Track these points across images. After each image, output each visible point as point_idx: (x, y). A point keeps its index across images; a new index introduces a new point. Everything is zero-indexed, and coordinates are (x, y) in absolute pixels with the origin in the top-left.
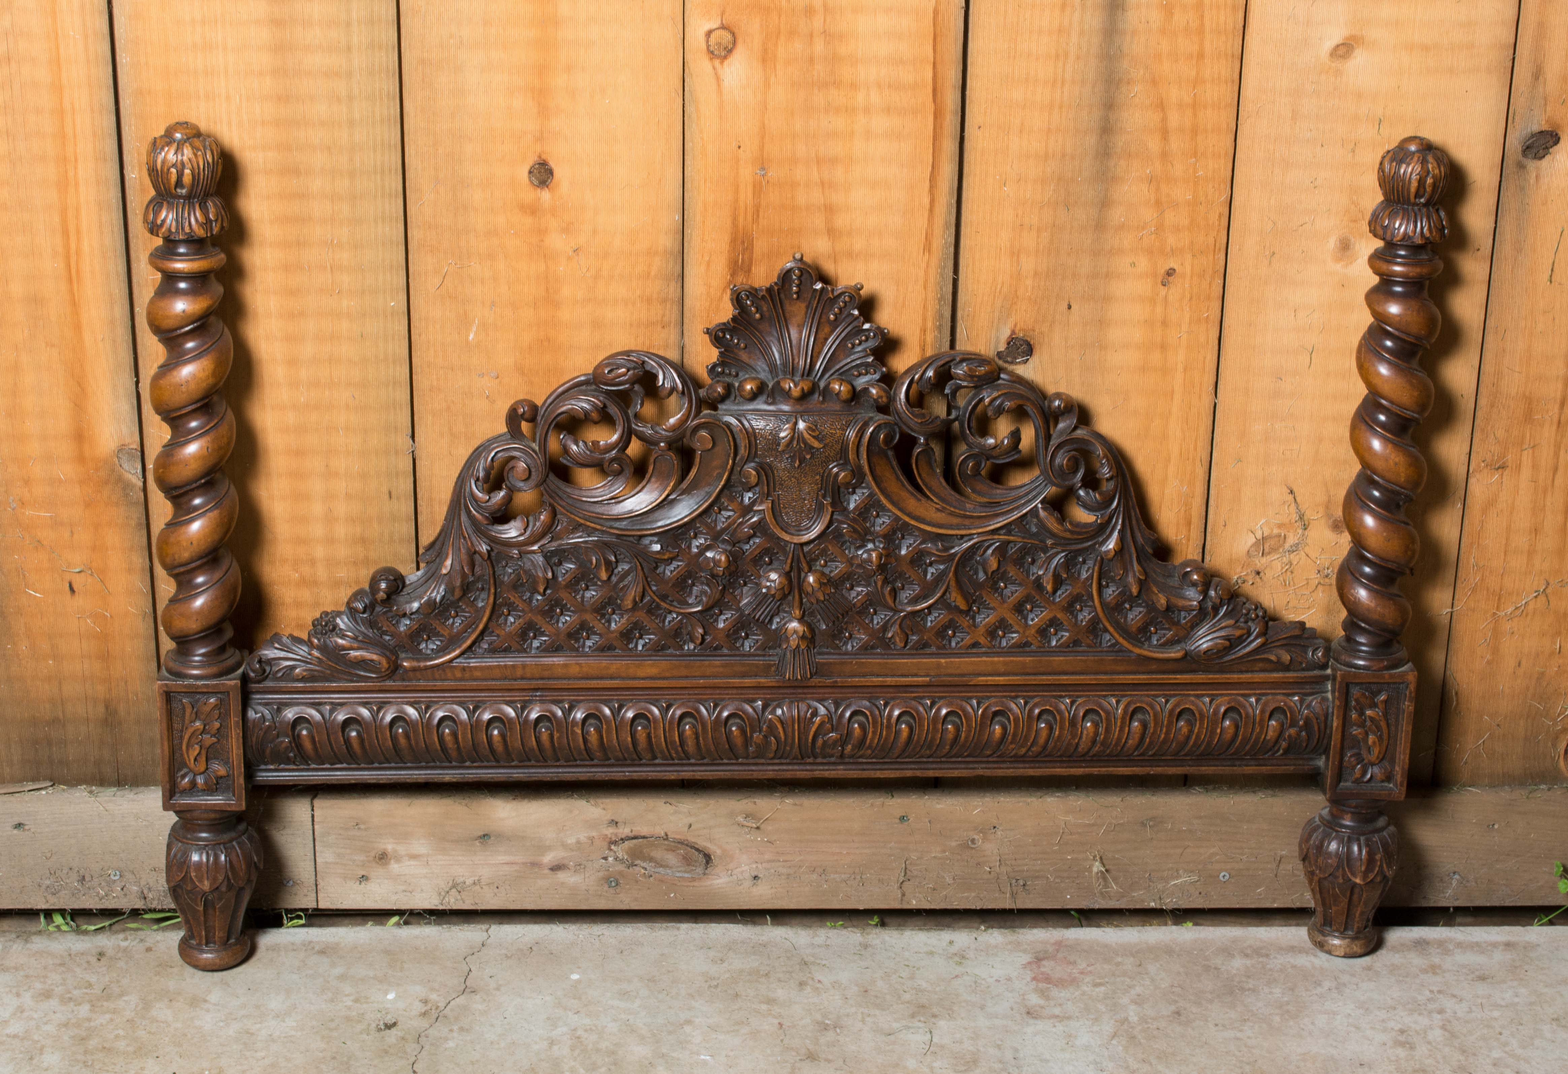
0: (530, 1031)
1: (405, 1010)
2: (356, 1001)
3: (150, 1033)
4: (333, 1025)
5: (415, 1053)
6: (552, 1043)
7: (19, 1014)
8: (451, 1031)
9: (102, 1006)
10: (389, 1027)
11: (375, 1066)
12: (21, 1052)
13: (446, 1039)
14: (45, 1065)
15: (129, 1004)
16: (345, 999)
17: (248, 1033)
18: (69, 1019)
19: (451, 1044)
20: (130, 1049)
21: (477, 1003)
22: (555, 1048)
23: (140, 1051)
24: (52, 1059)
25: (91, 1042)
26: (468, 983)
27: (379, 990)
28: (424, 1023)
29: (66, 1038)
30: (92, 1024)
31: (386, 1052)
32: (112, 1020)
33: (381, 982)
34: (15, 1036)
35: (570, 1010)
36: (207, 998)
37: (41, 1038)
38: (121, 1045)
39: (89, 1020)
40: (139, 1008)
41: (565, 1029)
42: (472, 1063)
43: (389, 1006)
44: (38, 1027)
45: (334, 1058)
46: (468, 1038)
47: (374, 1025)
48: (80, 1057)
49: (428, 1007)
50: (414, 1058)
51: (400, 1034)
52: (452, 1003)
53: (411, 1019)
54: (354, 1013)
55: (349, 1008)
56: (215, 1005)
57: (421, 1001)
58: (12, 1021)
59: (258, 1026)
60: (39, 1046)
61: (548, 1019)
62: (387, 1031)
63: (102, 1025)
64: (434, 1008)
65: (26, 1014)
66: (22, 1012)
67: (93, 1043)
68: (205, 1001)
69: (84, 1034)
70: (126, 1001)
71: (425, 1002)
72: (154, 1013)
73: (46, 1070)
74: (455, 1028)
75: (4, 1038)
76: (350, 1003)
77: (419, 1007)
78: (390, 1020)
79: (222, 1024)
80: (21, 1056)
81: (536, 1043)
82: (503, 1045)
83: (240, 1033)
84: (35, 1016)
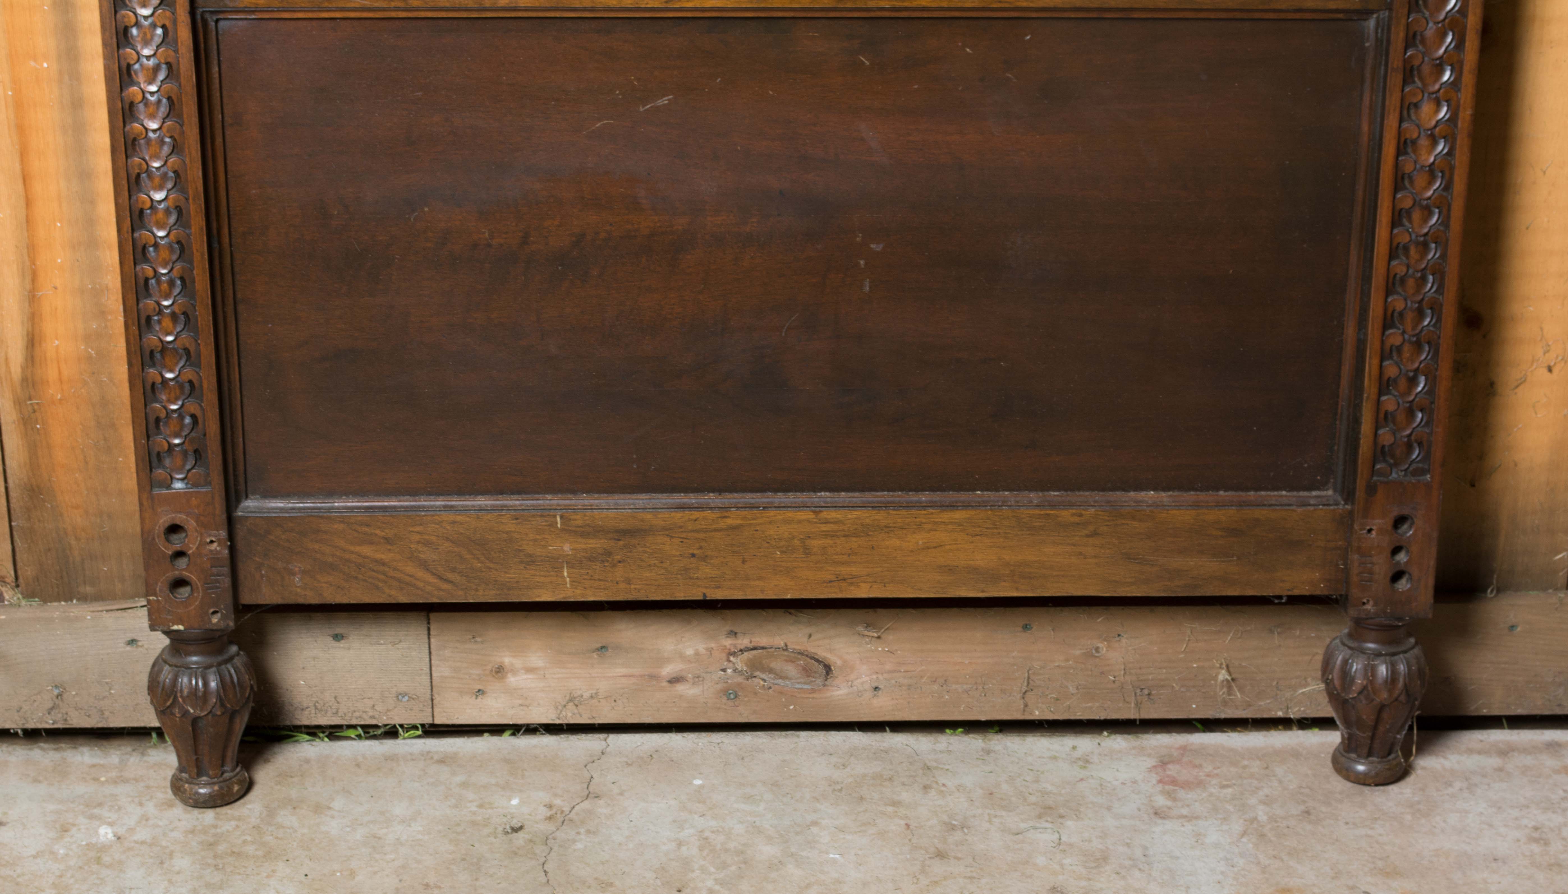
0: (657, 832)
1: (530, 815)
2: (481, 806)
3: (277, 838)
4: (459, 829)
5: (544, 854)
6: (680, 844)
7: (144, 822)
8: (578, 833)
9: (227, 814)
10: (516, 830)
11: (506, 867)
12: (151, 857)
13: (574, 841)
14: (177, 868)
15: (254, 811)
16: (469, 805)
17: (375, 837)
18: (195, 826)
19: (579, 846)
20: (260, 853)
21: (601, 808)
22: (684, 848)
23: (269, 855)
24: (182, 863)
25: (220, 847)
26: (591, 789)
27: (503, 796)
28: (550, 827)
29: (194, 844)
30: (219, 831)
31: (516, 854)
32: (237, 827)
33: (503, 788)
34: (143, 843)
35: (696, 813)
36: (331, 805)
37: (169, 844)
38: (250, 849)
39: (215, 827)
40: (263, 816)
41: (692, 831)
42: (602, 863)
43: (513, 811)
44: (164, 834)
45: (464, 859)
46: (596, 840)
47: (500, 829)
48: (210, 861)
49: (554, 811)
50: (543, 859)
51: (527, 836)
52: (577, 808)
53: (537, 823)
54: (479, 818)
55: (474, 813)
56: (339, 811)
57: (545, 806)
58: (138, 829)
59: (385, 831)
60: (167, 851)
61: (674, 821)
62: (515, 834)
63: (228, 831)
64: (559, 812)
65: (151, 822)
66: (147, 820)
67: (222, 848)
68: (329, 808)
69: (212, 840)
70: (250, 809)
71: (550, 807)
72: (279, 819)
73: (178, 873)
74: (582, 830)
75: (133, 845)
76: (474, 809)
77: (544, 812)
78: (516, 823)
79: (348, 829)
80: (151, 860)
81: (664, 844)
82: (631, 846)
83: (367, 837)
84: (161, 823)
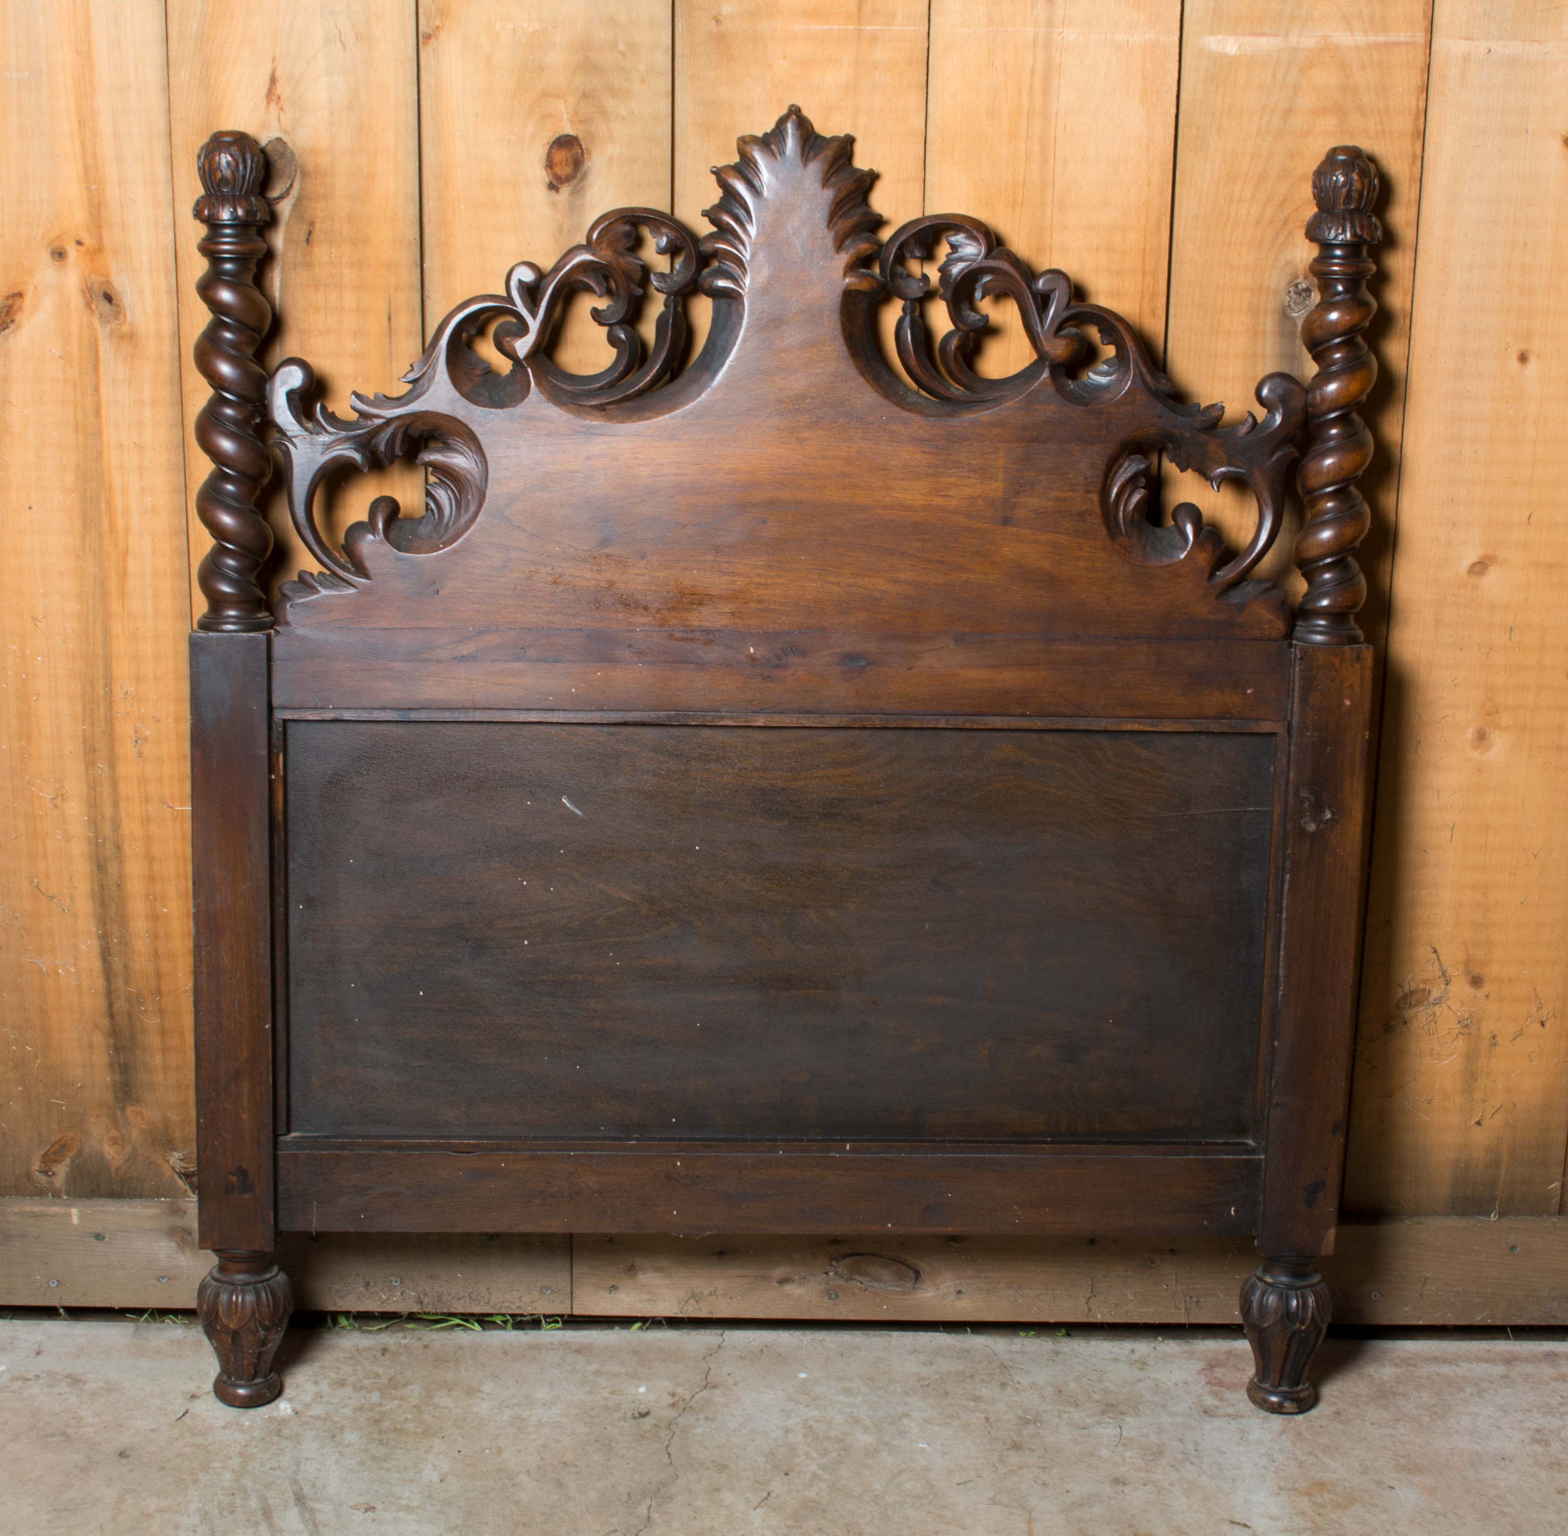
0: (767, 1420)
1: (656, 1402)
2: (612, 1393)
3: (434, 1417)
4: (593, 1413)
5: (668, 1438)
6: (787, 1431)
7: (319, 1400)
8: (698, 1420)
9: (390, 1393)
10: (644, 1415)
11: (634, 1448)
12: (325, 1431)
13: (694, 1427)
14: (346, 1442)
15: (415, 1391)
16: (602, 1391)
17: (520, 1419)
18: (363, 1405)
19: (699, 1431)
20: (419, 1430)
21: (718, 1397)
22: (790, 1435)
23: (428, 1432)
24: (351, 1437)
26: (709, 1379)
27: (632, 1384)
28: (673, 1413)
29: (362, 1420)
30: (384, 1409)
31: (643, 1437)
32: (400, 1406)
33: (633, 1377)
34: (317, 1418)
35: (801, 1404)
36: (482, 1388)
37: (340, 1419)
38: (411, 1426)
39: (380, 1405)
40: (422, 1396)
41: (798, 1420)
42: (719, 1447)
43: (641, 1397)
44: (337, 1411)
45: (597, 1441)
46: (713, 1426)
47: (629, 1414)
48: (376, 1436)
49: (677, 1398)
50: (667, 1443)
51: (653, 1421)
52: (697, 1396)
53: (662, 1410)
54: (611, 1403)
55: (607, 1399)
56: (488, 1394)
57: (669, 1394)
58: (314, 1405)
59: (528, 1413)
60: (339, 1426)
61: (782, 1411)
62: (642, 1419)
63: (392, 1410)
64: (681, 1400)
65: (325, 1399)
66: (321, 1397)
67: (385, 1425)
68: (480, 1391)
69: (377, 1417)
70: (411, 1390)
71: (673, 1395)
72: (436, 1400)
73: (348, 1446)
74: (701, 1417)
75: (309, 1419)
76: (607, 1395)
77: (668, 1400)
78: (643, 1409)
79: (496, 1411)
80: (325, 1434)
81: (773, 1431)
82: (744, 1432)
83: (513, 1419)
84: (333, 1401)
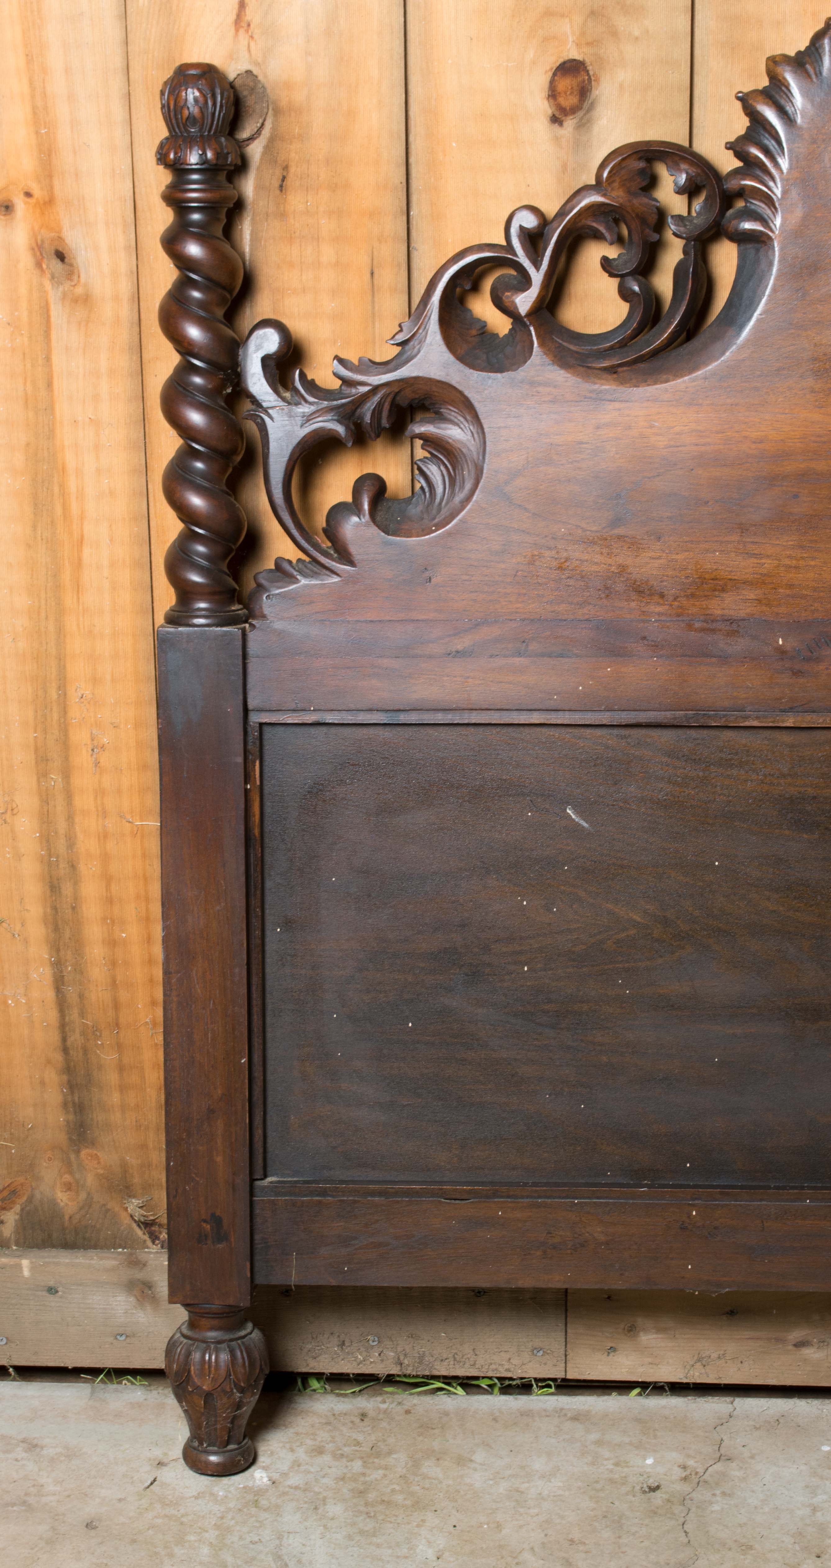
0: (791, 1497)
1: (666, 1475)
2: (617, 1464)
3: (423, 1488)
4: (598, 1486)
5: (683, 1515)
6: (815, 1510)
7: (296, 1468)
8: (714, 1495)
9: (373, 1462)
10: (654, 1489)
11: (647, 1525)
12: (306, 1502)
13: (711, 1503)
14: (330, 1514)
15: (400, 1460)
16: (605, 1462)
17: (518, 1491)
18: (345, 1474)
19: (716, 1507)
20: (408, 1502)
21: (734, 1471)
22: (819, 1514)
23: (418, 1505)
24: (335, 1509)
25: (370, 1495)
26: (722, 1451)
27: (637, 1455)
28: (686, 1488)
29: (345, 1491)
30: (367, 1479)
31: (655, 1513)
32: (385, 1476)
33: (637, 1448)
34: (297, 1488)
35: (827, 1480)
36: (473, 1458)
37: (321, 1490)
38: (399, 1498)
39: (364, 1474)
40: (409, 1466)
41: (825, 1497)
42: (740, 1526)
43: (649, 1470)
44: (316, 1480)
45: (605, 1517)
46: (732, 1502)
47: (638, 1488)
48: (362, 1509)
49: (688, 1473)
50: (682, 1520)
51: (665, 1496)
52: (710, 1469)
53: (673, 1483)
54: (617, 1476)
55: (611, 1471)
56: (481, 1464)
57: (679, 1466)
58: (291, 1474)
59: (526, 1485)
60: (321, 1496)
61: (807, 1487)
62: (652, 1493)
63: (376, 1480)
64: (693, 1473)
65: (302, 1468)
66: (299, 1466)
67: (371, 1496)
68: (471, 1461)
69: (362, 1488)
70: (396, 1459)
71: (684, 1467)
72: (424, 1470)
73: (332, 1519)
74: (718, 1492)
75: (287, 1489)
76: (611, 1467)
77: (678, 1473)
78: (652, 1482)
79: (491, 1482)
80: (306, 1506)
81: (799, 1509)
82: (766, 1509)
83: (511, 1491)
84: (312, 1470)
